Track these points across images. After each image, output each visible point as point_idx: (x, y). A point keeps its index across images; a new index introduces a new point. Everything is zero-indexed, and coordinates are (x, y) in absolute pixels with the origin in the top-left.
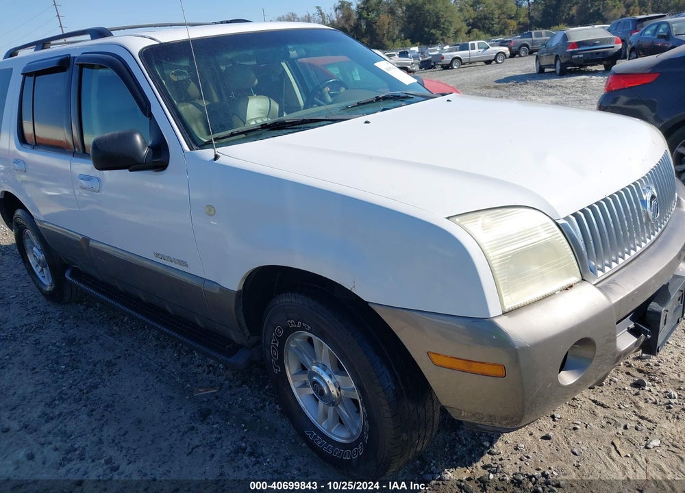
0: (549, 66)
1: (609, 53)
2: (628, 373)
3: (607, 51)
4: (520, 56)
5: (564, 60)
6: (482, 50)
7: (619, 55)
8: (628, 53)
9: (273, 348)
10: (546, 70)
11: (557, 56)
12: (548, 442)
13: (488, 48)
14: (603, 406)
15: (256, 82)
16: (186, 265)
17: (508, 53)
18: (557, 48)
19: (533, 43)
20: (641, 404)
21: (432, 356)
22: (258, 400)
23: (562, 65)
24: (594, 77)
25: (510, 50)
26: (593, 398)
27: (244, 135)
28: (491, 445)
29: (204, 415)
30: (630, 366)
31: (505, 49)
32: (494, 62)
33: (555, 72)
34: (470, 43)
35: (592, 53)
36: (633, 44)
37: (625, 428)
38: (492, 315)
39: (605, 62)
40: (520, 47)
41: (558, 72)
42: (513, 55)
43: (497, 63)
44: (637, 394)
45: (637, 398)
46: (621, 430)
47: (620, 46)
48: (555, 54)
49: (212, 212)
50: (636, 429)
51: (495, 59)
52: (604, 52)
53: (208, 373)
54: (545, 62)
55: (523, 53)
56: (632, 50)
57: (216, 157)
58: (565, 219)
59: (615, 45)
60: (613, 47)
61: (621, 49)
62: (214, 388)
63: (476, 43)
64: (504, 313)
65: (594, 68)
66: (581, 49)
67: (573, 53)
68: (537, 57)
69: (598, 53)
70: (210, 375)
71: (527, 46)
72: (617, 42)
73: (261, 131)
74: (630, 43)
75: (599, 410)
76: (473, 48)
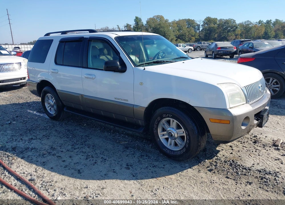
0: (210, 55)
1: (232, 52)
2: (251, 141)
3: (231, 51)
4: (197, 51)
5: (216, 53)
6: (183, 47)
7: (235, 53)
8: (238, 53)
9: (155, 125)
10: (209, 56)
11: (213, 51)
12: (232, 154)
13: (186, 46)
14: (245, 147)
15: (132, 51)
16: (127, 100)
17: (193, 49)
18: (213, 48)
19: (202, 46)
20: (256, 147)
21: (210, 119)
22: (143, 144)
23: (215, 55)
24: (226, 60)
25: (194, 48)
26: (242, 145)
27: (147, 64)
28: (216, 154)
29: (127, 148)
30: (252, 139)
31: (192, 48)
32: (187, 52)
33: (212, 57)
34: (179, 44)
35: (226, 51)
36: (240, 50)
37: (252, 151)
38: (227, 108)
39: (230, 55)
40: (197, 47)
41: (213, 57)
42: (194, 50)
43: (189, 52)
44: (255, 145)
45: (255, 146)
46: (251, 152)
47: (236, 49)
48: (212, 51)
49: (142, 84)
50: (256, 152)
51: (188, 51)
52: (230, 52)
53: (123, 138)
54: (208, 53)
55: (198, 50)
56: (240, 51)
57: (144, 69)
58: (243, 87)
59: (234, 49)
60: (233, 50)
61: (236, 51)
62: (127, 141)
63: (181, 44)
64: (230, 108)
65: (226, 57)
66: (222, 50)
67: (219, 51)
68: (205, 51)
69: (228, 52)
70: (124, 139)
71: (200, 47)
72: (235, 48)
73: (153, 63)
74: (239, 49)
75: (244, 148)
76: (180, 46)
